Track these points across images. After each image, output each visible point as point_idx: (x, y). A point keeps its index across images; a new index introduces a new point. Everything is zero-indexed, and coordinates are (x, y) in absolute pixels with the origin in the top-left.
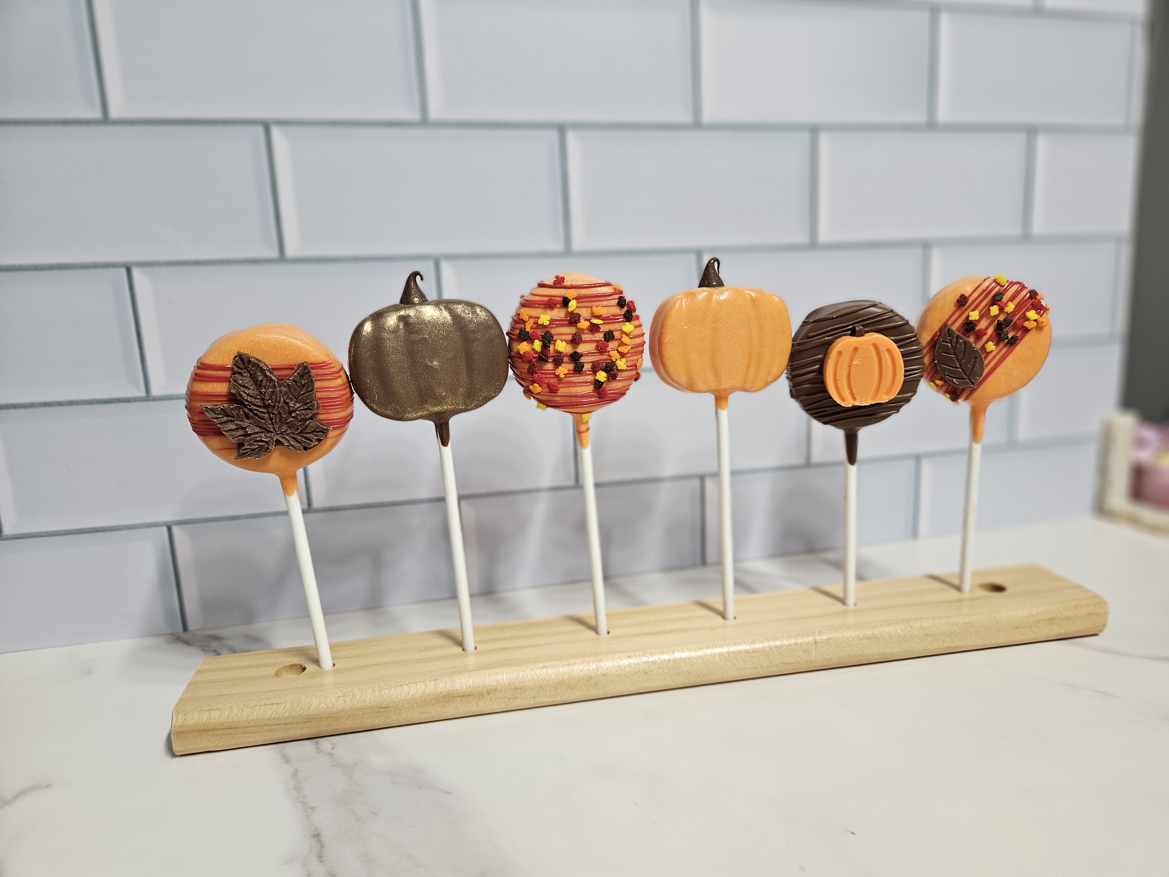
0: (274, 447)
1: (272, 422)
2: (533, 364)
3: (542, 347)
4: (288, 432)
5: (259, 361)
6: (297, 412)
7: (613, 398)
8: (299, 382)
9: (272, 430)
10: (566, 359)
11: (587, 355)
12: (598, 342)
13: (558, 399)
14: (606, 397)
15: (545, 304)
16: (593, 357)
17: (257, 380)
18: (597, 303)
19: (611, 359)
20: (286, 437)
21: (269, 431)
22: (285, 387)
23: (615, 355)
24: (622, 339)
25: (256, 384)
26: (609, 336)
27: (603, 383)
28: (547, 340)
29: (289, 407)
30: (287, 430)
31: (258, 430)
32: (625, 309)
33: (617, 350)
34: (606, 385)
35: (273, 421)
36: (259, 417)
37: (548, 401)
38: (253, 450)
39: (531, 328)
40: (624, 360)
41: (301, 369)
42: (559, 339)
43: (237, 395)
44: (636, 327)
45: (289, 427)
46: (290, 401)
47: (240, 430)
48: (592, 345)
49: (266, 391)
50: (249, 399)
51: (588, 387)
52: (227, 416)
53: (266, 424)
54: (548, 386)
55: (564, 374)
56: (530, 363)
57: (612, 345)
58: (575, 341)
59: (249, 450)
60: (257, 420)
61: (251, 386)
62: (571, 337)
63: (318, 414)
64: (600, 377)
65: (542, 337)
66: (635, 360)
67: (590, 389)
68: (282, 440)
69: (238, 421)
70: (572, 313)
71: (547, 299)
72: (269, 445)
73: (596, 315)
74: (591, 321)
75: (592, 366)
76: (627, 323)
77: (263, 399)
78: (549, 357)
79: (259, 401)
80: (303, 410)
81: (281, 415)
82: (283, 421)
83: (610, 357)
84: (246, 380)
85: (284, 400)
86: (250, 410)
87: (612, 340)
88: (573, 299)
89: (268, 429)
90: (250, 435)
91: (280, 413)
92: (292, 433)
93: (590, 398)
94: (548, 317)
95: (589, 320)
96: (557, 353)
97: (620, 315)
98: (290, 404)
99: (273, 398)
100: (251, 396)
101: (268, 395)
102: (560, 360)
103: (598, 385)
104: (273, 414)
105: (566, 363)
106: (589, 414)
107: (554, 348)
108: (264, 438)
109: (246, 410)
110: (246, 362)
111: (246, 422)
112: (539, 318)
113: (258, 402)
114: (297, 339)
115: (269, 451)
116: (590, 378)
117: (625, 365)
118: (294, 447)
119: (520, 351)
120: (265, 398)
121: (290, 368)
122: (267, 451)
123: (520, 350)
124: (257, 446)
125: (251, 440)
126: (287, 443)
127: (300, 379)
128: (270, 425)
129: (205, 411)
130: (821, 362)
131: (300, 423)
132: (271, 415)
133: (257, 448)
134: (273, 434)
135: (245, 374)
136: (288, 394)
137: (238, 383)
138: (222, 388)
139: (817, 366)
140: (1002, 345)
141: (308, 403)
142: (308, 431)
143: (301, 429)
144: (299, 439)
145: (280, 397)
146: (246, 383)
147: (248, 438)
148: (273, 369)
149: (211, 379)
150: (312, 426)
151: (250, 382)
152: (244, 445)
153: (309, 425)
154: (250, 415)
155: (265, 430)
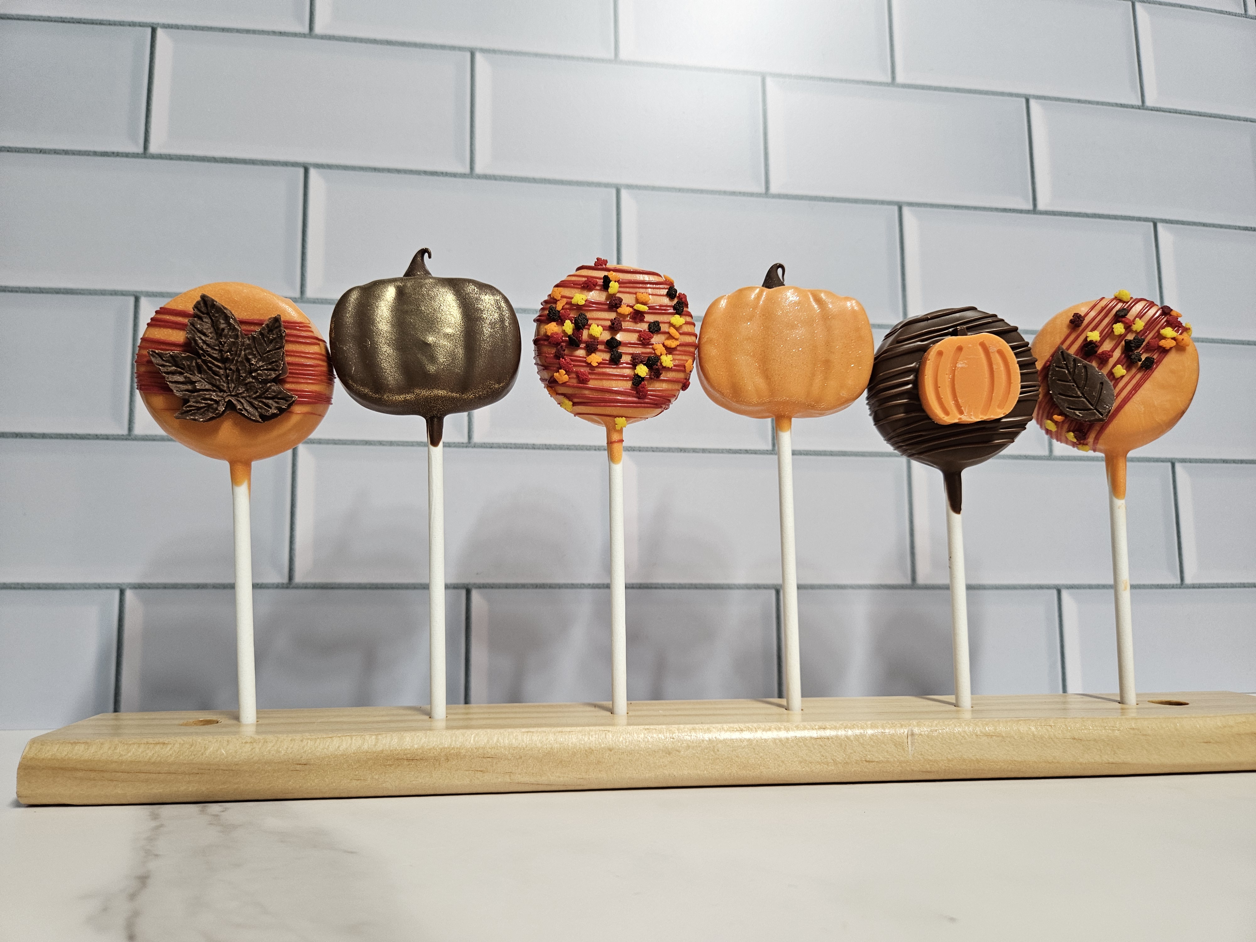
0: (224, 409)
1: (228, 380)
2: (562, 349)
3: (573, 330)
4: (244, 395)
5: (225, 308)
6: (259, 372)
7: (655, 400)
8: (266, 335)
9: (225, 389)
10: (601, 346)
11: (627, 345)
12: (641, 332)
14: (647, 399)
15: (582, 286)
16: (634, 348)
17: (218, 328)
18: (643, 290)
19: (655, 353)
21: (222, 391)
22: (249, 339)
23: (660, 349)
24: (670, 332)
25: (217, 333)
26: (655, 328)
27: (643, 381)
28: (581, 323)
29: (250, 364)
30: (243, 392)
31: (208, 386)
32: (676, 300)
33: (663, 344)
34: (647, 382)
36: (214, 372)
37: (575, 396)
38: (199, 409)
39: (563, 308)
40: (670, 357)
41: (271, 324)
42: (595, 323)
43: (193, 343)
44: (688, 323)
45: (247, 390)
46: (252, 357)
47: (188, 384)
48: (633, 335)
49: (227, 341)
50: (205, 349)
51: (624, 382)
52: (177, 364)
53: (220, 382)
54: (577, 375)
55: (598, 364)
56: (558, 346)
57: (657, 338)
58: (614, 327)
59: (193, 409)
60: (210, 375)
61: (210, 333)
62: (610, 323)
63: (284, 378)
64: (640, 371)
65: (575, 320)
67: (628, 386)
68: (236, 402)
69: (188, 373)
70: (613, 297)
71: (584, 280)
72: (219, 406)
73: (641, 302)
74: (634, 307)
75: (631, 358)
76: (677, 317)
77: (221, 351)
78: (581, 342)
79: (216, 352)
80: (267, 369)
81: (239, 373)
82: (240, 381)
83: (655, 350)
84: (206, 325)
85: (245, 354)
86: (205, 362)
87: (658, 332)
88: (615, 282)
89: (221, 387)
90: (199, 391)
91: (238, 370)
92: (248, 396)
93: (627, 397)
94: (584, 299)
95: (632, 306)
96: (590, 339)
97: (669, 306)
98: (252, 361)
99: (233, 351)
100: (208, 345)
101: (227, 346)
102: (594, 347)
103: (637, 381)
104: (231, 369)
105: (601, 350)
106: (624, 419)
107: (588, 333)
108: (214, 397)
109: (199, 361)
110: (209, 307)
111: (197, 376)
112: (573, 298)
113: (215, 354)
115: (217, 412)
116: (628, 372)
117: (671, 363)
119: (547, 333)
120: (223, 350)
121: (260, 323)
123: (548, 331)
124: (204, 405)
125: (199, 396)
126: (240, 406)
127: (268, 333)
128: (225, 383)
129: (152, 355)
130: (915, 373)
131: (261, 386)
132: (228, 371)
133: (204, 407)
134: (225, 394)
135: (206, 320)
136: (251, 349)
137: (195, 328)
138: (179, 336)
139: (911, 377)
140: (1134, 370)
141: (273, 362)
142: (267, 395)
143: (260, 391)
144: (255, 404)
145: (241, 350)
146: (205, 329)
147: (195, 394)
148: (240, 322)
149: (167, 324)
150: (273, 389)
151: (210, 328)
152: (188, 402)
153: (270, 388)
154: (203, 367)
155: (217, 389)
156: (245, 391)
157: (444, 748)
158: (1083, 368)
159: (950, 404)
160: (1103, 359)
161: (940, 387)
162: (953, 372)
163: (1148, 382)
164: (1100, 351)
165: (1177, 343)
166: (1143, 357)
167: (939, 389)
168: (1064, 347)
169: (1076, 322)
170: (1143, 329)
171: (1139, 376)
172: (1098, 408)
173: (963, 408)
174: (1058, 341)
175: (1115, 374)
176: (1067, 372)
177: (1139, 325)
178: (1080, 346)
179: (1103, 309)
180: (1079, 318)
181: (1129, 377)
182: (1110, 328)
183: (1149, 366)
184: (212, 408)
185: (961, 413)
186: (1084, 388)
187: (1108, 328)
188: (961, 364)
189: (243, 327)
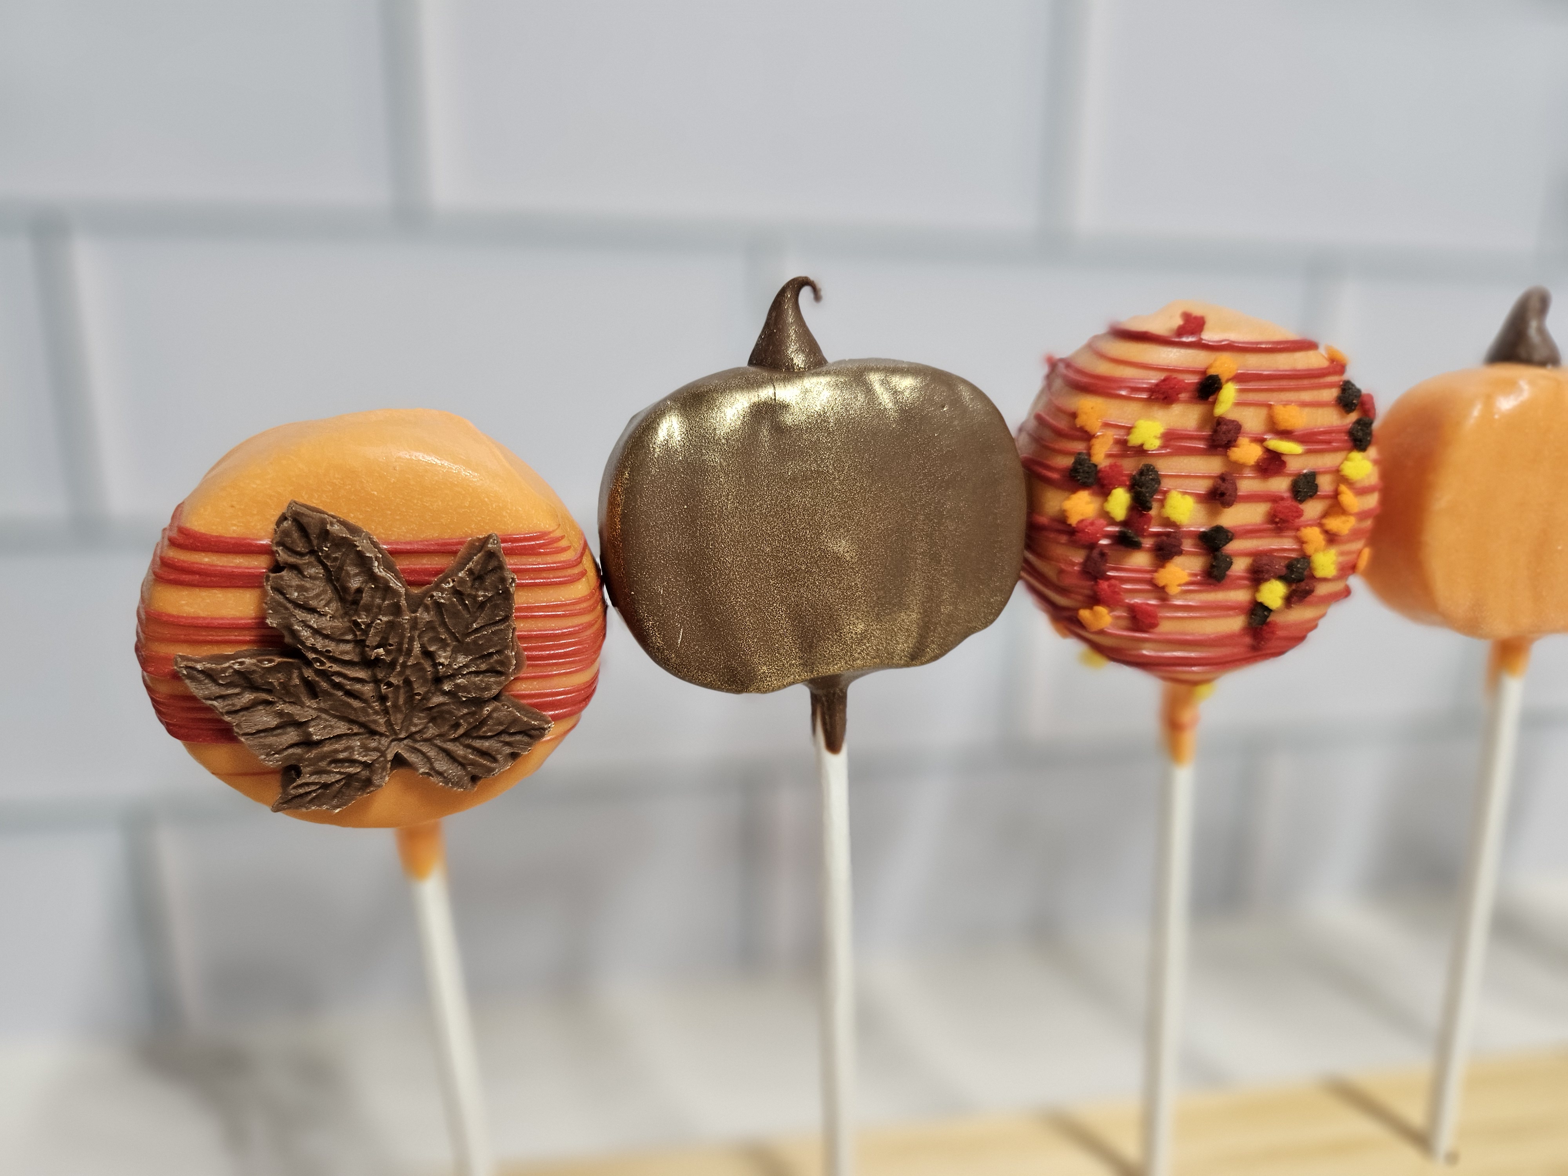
0: (386, 779)
1: (386, 707)
2: (1101, 554)
3: (1129, 509)
4: (428, 736)
5: (354, 530)
6: (459, 681)
8: (469, 595)
9: (382, 729)
10: (1188, 545)
11: (1246, 534)
12: (1276, 500)
15: (1152, 391)
16: (1258, 541)
17: (346, 589)
18: (1283, 398)
19: (1302, 548)
20: (425, 749)
21: (373, 733)
22: (427, 609)
23: (1313, 537)
25: (342, 600)
26: (1306, 487)
27: (1271, 610)
28: (1147, 488)
29: (435, 665)
30: (425, 728)
31: (342, 728)
32: (1353, 417)
33: (1321, 525)
34: (1278, 615)
35: (389, 704)
36: (349, 693)
37: (1120, 650)
38: (325, 786)
39: (1106, 455)
40: (1332, 552)
41: (480, 558)
42: (1174, 488)
43: (286, 633)
45: (433, 720)
46: (439, 649)
47: (289, 729)
48: (1258, 509)
49: (372, 622)
50: (319, 646)
51: (1230, 619)
52: (253, 687)
53: (368, 715)
54: (1131, 613)
55: (1178, 585)
56: (1091, 547)
58: (1219, 494)
59: (313, 788)
60: (342, 701)
61: (327, 605)
62: (1208, 485)
63: (517, 680)
64: (1267, 594)
65: (1132, 481)
68: (411, 758)
69: (285, 702)
70: (1222, 420)
71: (1158, 376)
72: (373, 772)
73: (1282, 428)
74: (1266, 443)
75: (1252, 564)
76: (1356, 456)
77: (360, 643)
78: (1144, 537)
79: (348, 647)
80: (477, 673)
81: (412, 689)
82: (414, 704)
83: (1301, 542)
84: (313, 586)
85: (423, 646)
86: (324, 674)
87: (1311, 497)
88: (1229, 380)
89: (373, 726)
90: (319, 743)
91: (408, 683)
92: (440, 735)
94: (1158, 429)
95: (1260, 441)
96: (1167, 527)
97: (1341, 431)
98: (440, 657)
99: (391, 642)
100: (326, 637)
101: (376, 634)
102: (1173, 545)
103: (1258, 615)
104: (389, 685)
105: (1187, 554)
107: (1162, 512)
108: (359, 754)
110: (313, 537)
111: (309, 707)
112: (1130, 428)
113: (347, 653)
115: (372, 789)
116: (1240, 596)
117: (1331, 565)
118: (445, 777)
119: (1068, 516)
120: (367, 642)
121: (444, 549)
124: (338, 777)
126: (424, 765)
127: (472, 587)
128: (378, 714)
129: (189, 677)
131: (465, 711)
132: (383, 688)
133: (337, 781)
134: (385, 741)
135: (313, 571)
137: (287, 599)
138: (243, 606)
141: (490, 655)
142: (485, 732)
143: (465, 725)
144: (459, 755)
145: (411, 639)
146: (313, 598)
147: (312, 754)
148: (394, 553)
149: (208, 579)
150: (497, 719)
151: (324, 592)
152: (299, 774)
153: (489, 716)
154: (320, 686)
155: (361, 730)
156: (428, 723)
184: (358, 780)
189: (402, 564)
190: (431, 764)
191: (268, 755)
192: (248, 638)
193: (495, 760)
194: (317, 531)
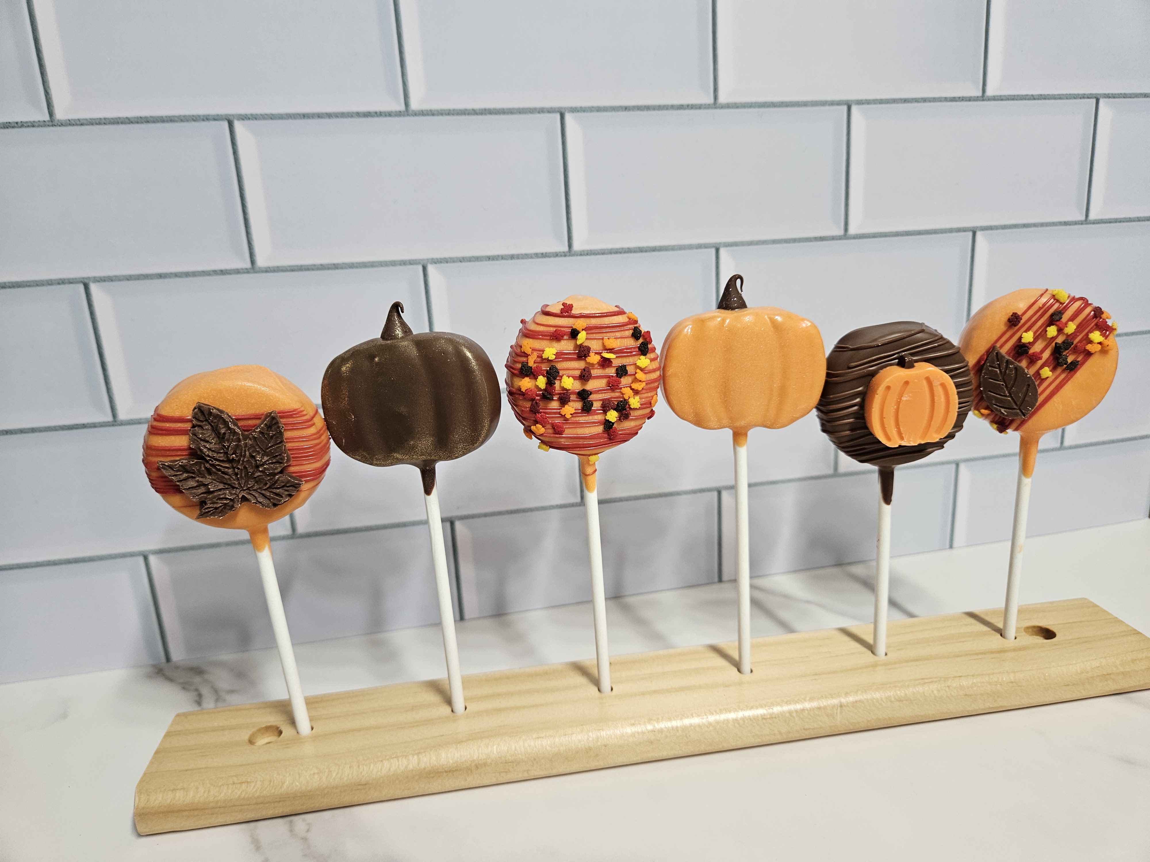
0: (240, 505)
1: (238, 477)
2: (536, 403)
3: (546, 384)
4: (255, 488)
5: (222, 411)
6: (265, 466)
7: (625, 438)
8: (266, 433)
9: (237, 486)
10: (573, 397)
11: (598, 392)
12: (609, 378)
13: (562, 440)
14: (617, 438)
15: (551, 336)
16: (603, 395)
17: (220, 433)
18: (608, 334)
19: (623, 397)
20: (254, 493)
21: (234, 488)
22: (250, 439)
23: (627, 392)
24: (636, 375)
25: (218, 437)
26: (622, 371)
27: (613, 423)
28: (552, 375)
29: (256, 461)
30: (254, 485)
31: (221, 486)
32: (641, 340)
33: (630, 387)
34: (618, 425)
36: (223, 473)
37: (552, 442)
38: (216, 508)
39: (534, 363)
40: (637, 398)
41: (269, 419)
42: (565, 375)
43: (198, 451)
44: (652, 360)
45: (257, 482)
46: (257, 455)
47: (201, 487)
48: (602, 382)
49: (230, 445)
50: (210, 455)
51: (596, 428)
52: (187, 472)
53: (231, 480)
54: (552, 427)
55: (571, 414)
56: (533, 401)
57: (625, 381)
58: (584, 376)
59: (212, 509)
60: (221, 476)
61: (213, 439)
62: (580, 373)
63: (289, 466)
64: (610, 417)
65: (547, 373)
66: (649, 397)
67: (600, 430)
68: (249, 497)
69: (199, 477)
70: (581, 346)
71: (552, 329)
72: (234, 503)
73: (608, 348)
74: (602, 355)
75: (602, 404)
76: (642, 357)
77: (226, 453)
78: (554, 395)
79: (222, 455)
80: (272, 463)
81: (247, 470)
82: (249, 477)
83: (623, 394)
84: (207, 432)
85: (250, 453)
86: (213, 465)
87: (625, 375)
88: (583, 330)
89: (233, 485)
90: (213, 492)
91: (245, 468)
92: (259, 488)
93: (599, 439)
94: (554, 351)
95: (599, 354)
96: (563, 390)
97: (634, 348)
98: (257, 457)
99: (237, 452)
100: (213, 451)
101: (232, 449)
102: (567, 398)
103: (608, 425)
104: (238, 469)
105: (573, 401)
106: (596, 455)
107: (560, 384)
108: (228, 496)
110: (206, 415)
111: (208, 478)
112: (543, 351)
113: (221, 457)
114: (264, 386)
115: (234, 509)
116: (600, 417)
117: (639, 403)
118: (263, 505)
119: (521, 389)
120: (229, 453)
121: (256, 417)
122: (232, 509)
123: (521, 387)
124: (221, 505)
125: (214, 497)
126: (254, 500)
127: (267, 430)
128: (235, 480)
129: (162, 468)
130: (862, 396)
131: (269, 478)
132: (236, 470)
133: (221, 506)
134: (238, 491)
135: (207, 427)
136: (254, 447)
137: (198, 437)
138: (182, 441)
139: (858, 400)
140: (1059, 370)
141: (277, 456)
142: (277, 486)
143: (269, 484)
144: (267, 495)
145: (245, 451)
146: (207, 437)
147: (210, 496)
148: (237, 419)
149: (169, 432)
150: (281, 480)
151: (211, 435)
152: (206, 504)
153: (278, 479)
154: (212, 470)
155: (229, 487)
156: (255, 483)
157: (474, 761)
158: (1014, 370)
159: (893, 431)
160: (1033, 360)
161: (885, 418)
162: (898, 404)
163: (1069, 382)
164: (1031, 351)
165: (1102, 347)
166: (1070, 360)
167: (884, 419)
168: (998, 345)
169: (1014, 321)
170: (1074, 332)
171: (1063, 376)
172: (1021, 408)
173: (903, 435)
174: (995, 338)
175: (1042, 375)
176: (998, 372)
177: (1071, 328)
178: (1013, 345)
179: (1040, 308)
180: (1017, 319)
181: (1053, 377)
182: (1044, 329)
183: (1073, 368)
184: (229, 506)
185: (902, 438)
186: (1012, 389)
187: (1042, 329)
188: (906, 397)
189: (241, 423)
190: (256, 499)
191: (193, 497)
192: (184, 454)
193: (282, 497)
194: (207, 412)
